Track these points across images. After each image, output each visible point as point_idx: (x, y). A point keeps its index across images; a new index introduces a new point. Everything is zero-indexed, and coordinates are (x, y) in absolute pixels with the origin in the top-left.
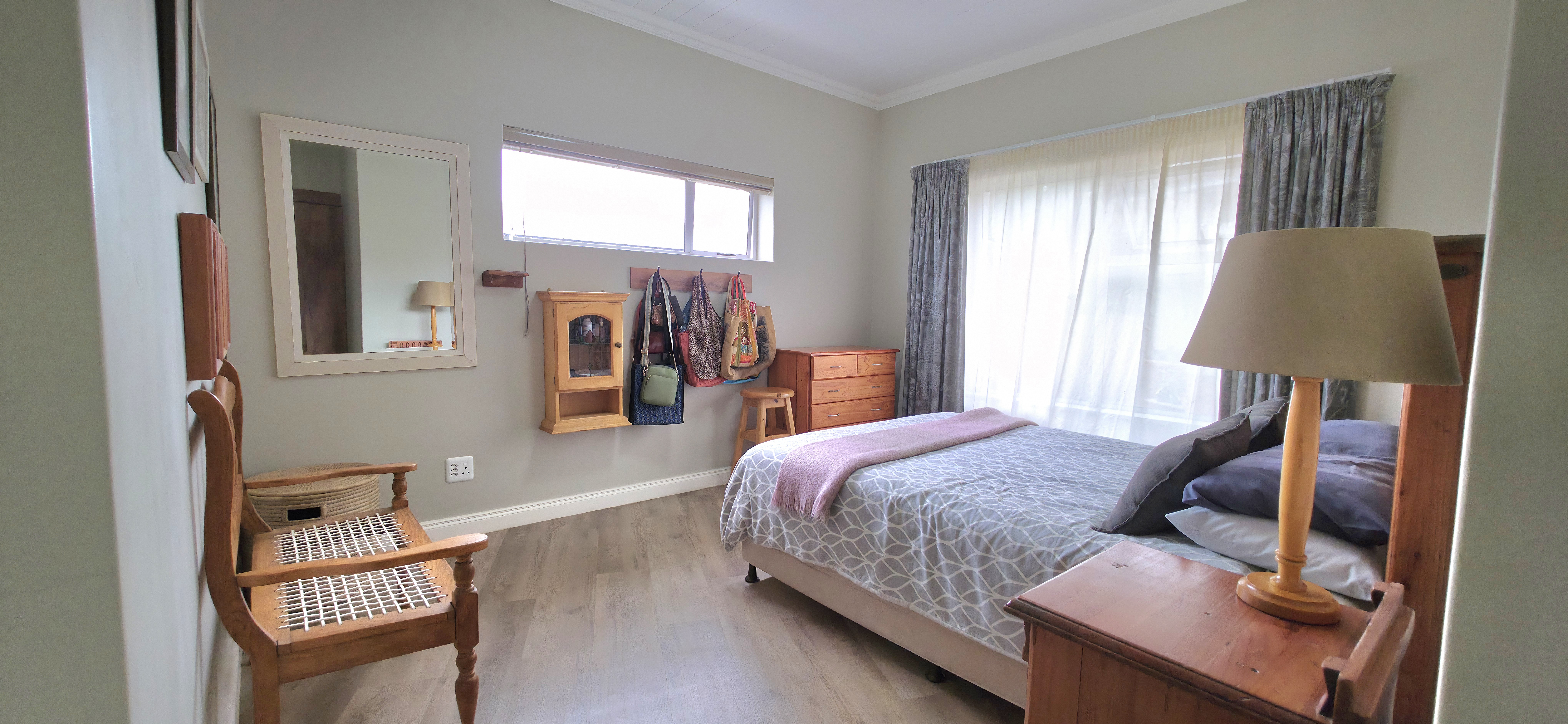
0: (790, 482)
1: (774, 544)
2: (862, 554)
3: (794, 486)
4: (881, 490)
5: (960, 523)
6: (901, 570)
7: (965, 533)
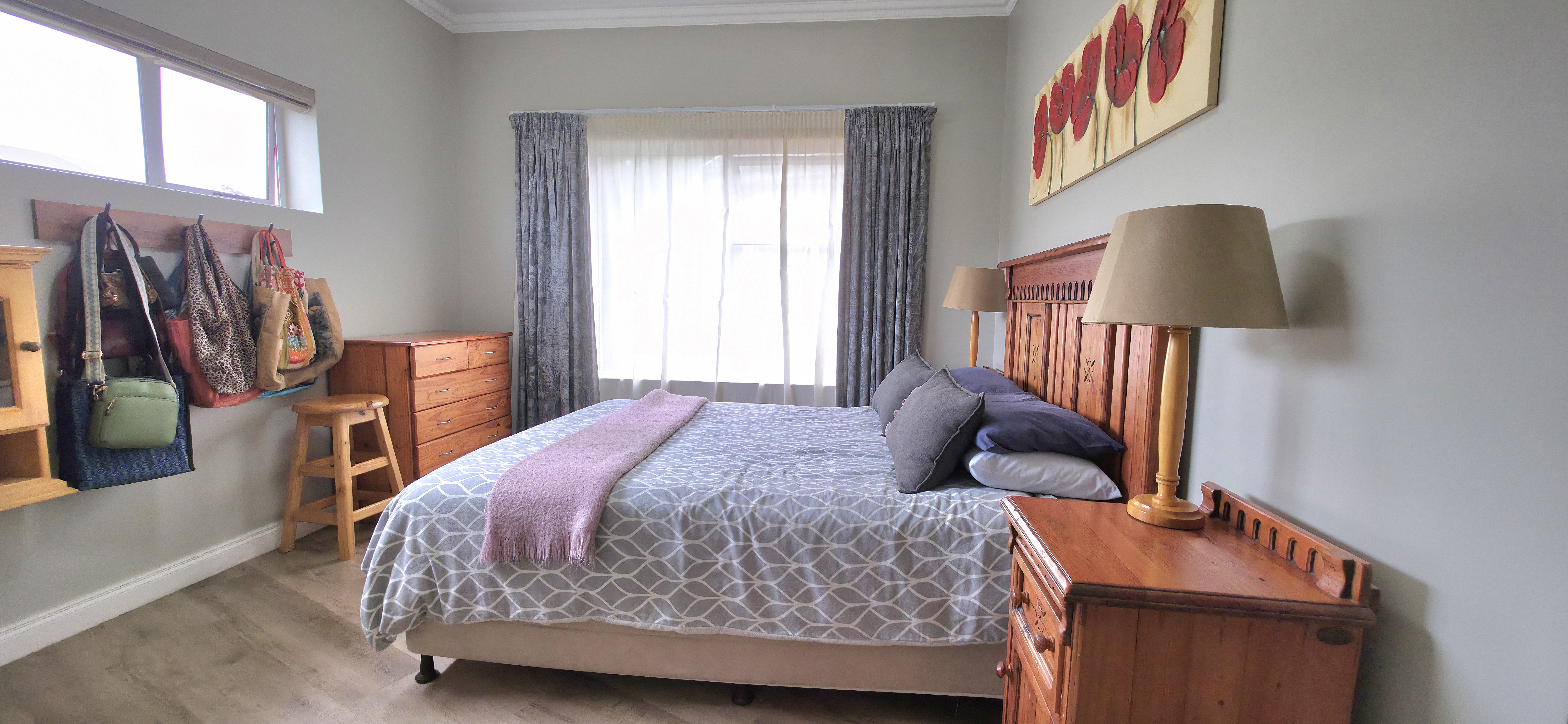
0: (513, 522)
1: (490, 615)
2: (646, 589)
3: (523, 527)
4: (663, 502)
5: (780, 519)
6: (708, 593)
7: (789, 528)
